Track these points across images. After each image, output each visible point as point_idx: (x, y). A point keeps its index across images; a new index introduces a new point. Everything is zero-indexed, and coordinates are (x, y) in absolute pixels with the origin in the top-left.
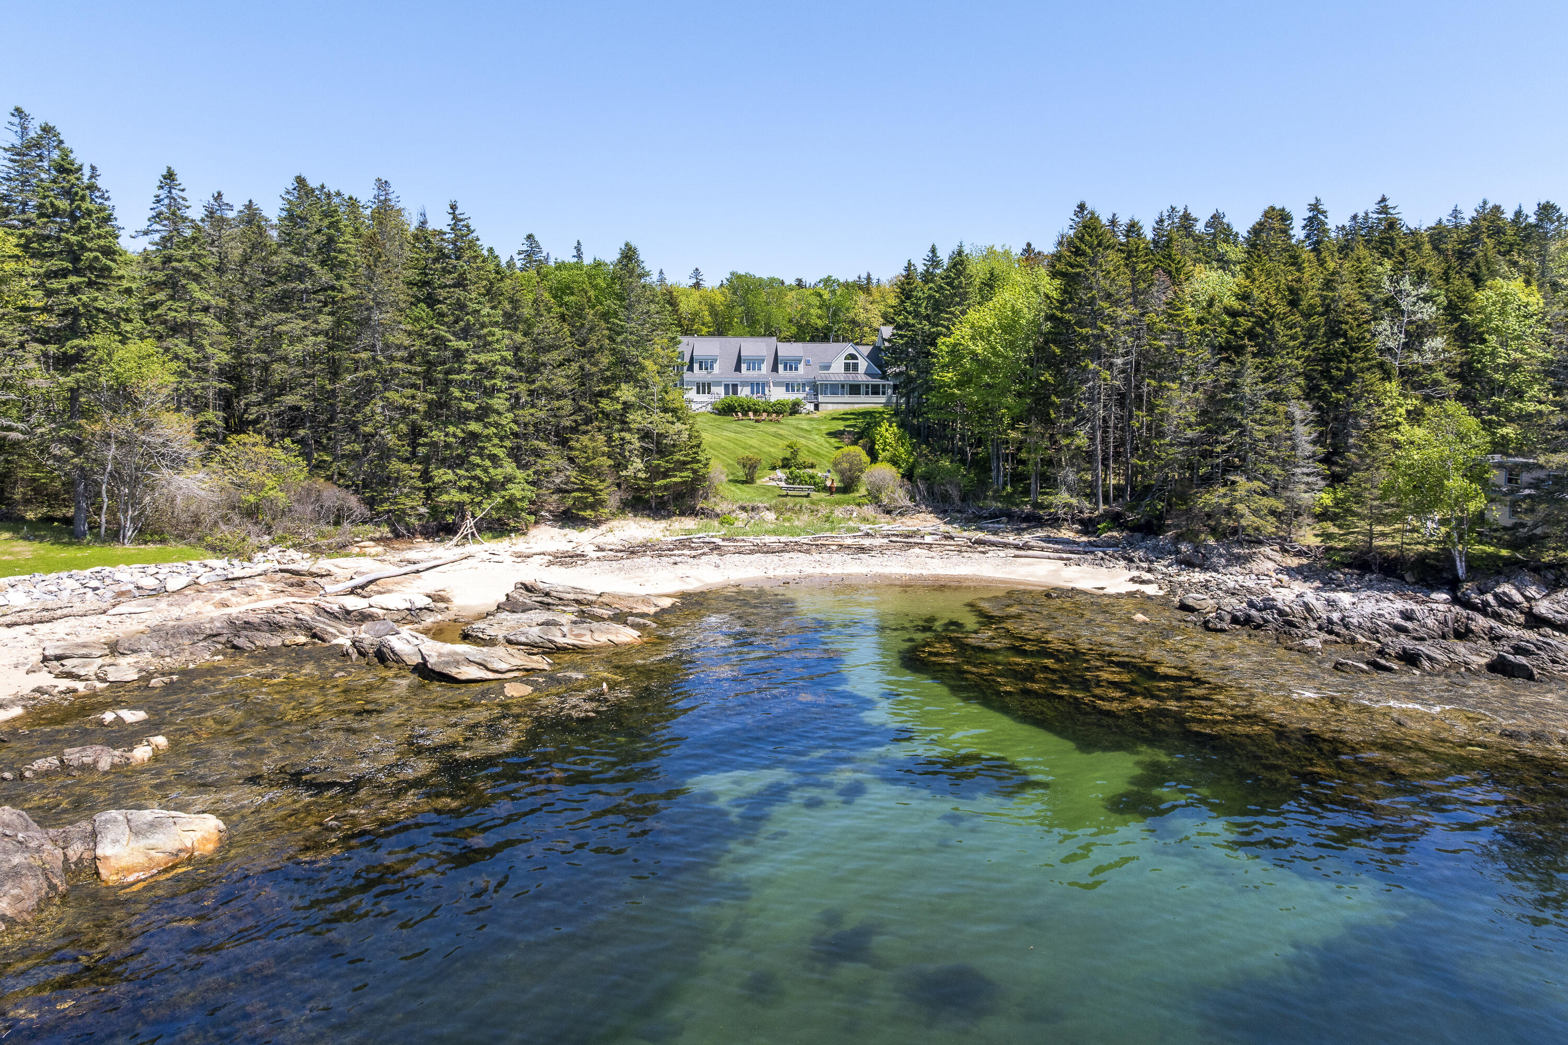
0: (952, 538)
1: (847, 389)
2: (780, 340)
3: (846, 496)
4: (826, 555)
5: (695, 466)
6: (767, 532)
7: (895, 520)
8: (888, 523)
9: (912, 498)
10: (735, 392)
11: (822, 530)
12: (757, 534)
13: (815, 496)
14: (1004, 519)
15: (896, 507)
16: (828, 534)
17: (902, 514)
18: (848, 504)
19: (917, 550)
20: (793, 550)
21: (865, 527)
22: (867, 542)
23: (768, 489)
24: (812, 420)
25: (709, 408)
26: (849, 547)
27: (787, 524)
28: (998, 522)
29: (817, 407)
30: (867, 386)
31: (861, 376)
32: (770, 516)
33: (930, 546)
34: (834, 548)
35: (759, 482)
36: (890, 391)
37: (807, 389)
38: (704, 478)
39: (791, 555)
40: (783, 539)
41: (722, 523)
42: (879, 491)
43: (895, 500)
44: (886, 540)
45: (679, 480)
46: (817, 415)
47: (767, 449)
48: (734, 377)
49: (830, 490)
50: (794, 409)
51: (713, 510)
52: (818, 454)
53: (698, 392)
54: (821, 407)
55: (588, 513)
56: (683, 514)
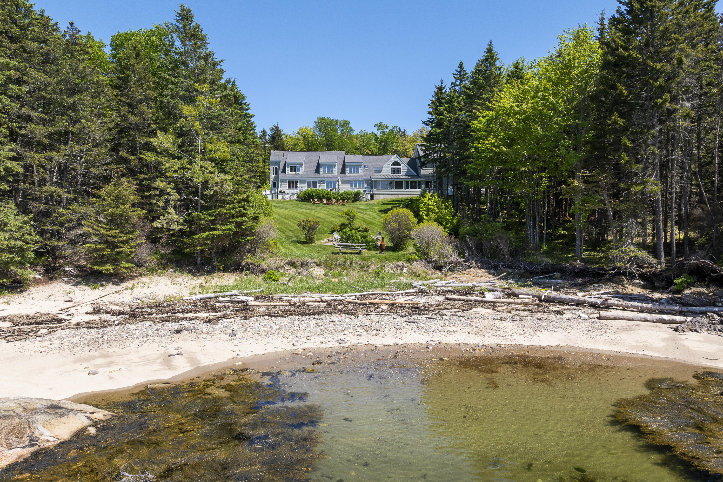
0: (516, 295)
1: (393, 184)
2: (347, 153)
3: (396, 254)
4: (374, 318)
5: (239, 219)
6: (311, 289)
7: (446, 276)
8: (441, 279)
9: (461, 254)
10: (315, 186)
11: (371, 286)
12: (297, 291)
13: (366, 253)
14: (557, 274)
15: (446, 263)
16: (378, 291)
17: (452, 270)
18: (398, 260)
19: (479, 310)
20: (336, 311)
21: (418, 283)
22: (421, 300)
23: (324, 248)
24: (368, 204)
25: (295, 197)
26: (401, 306)
27: (336, 280)
28: (551, 277)
29: (372, 197)
30: (408, 182)
31: (403, 176)
32: (319, 272)
33: (493, 305)
34: (384, 307)
35: (317, 243)
36: (423, 186)
37: (365, 185)
38: (251, 231)
39: (333, 317)
40: (327, 297)
41: (265, 279)
42: (428, 246)
43: (444, 256)
44: (442, 298)
45: (220, 232)
46: (372, 202)
47: (330, 219)
48: (315, 177)
49: (382, 249)
50: (356, 197)
51: (259, 266)
52: (371, 223)
53: (289, 187)
54: (375, 197)
55: (109, 268)
56: (226, 269)
